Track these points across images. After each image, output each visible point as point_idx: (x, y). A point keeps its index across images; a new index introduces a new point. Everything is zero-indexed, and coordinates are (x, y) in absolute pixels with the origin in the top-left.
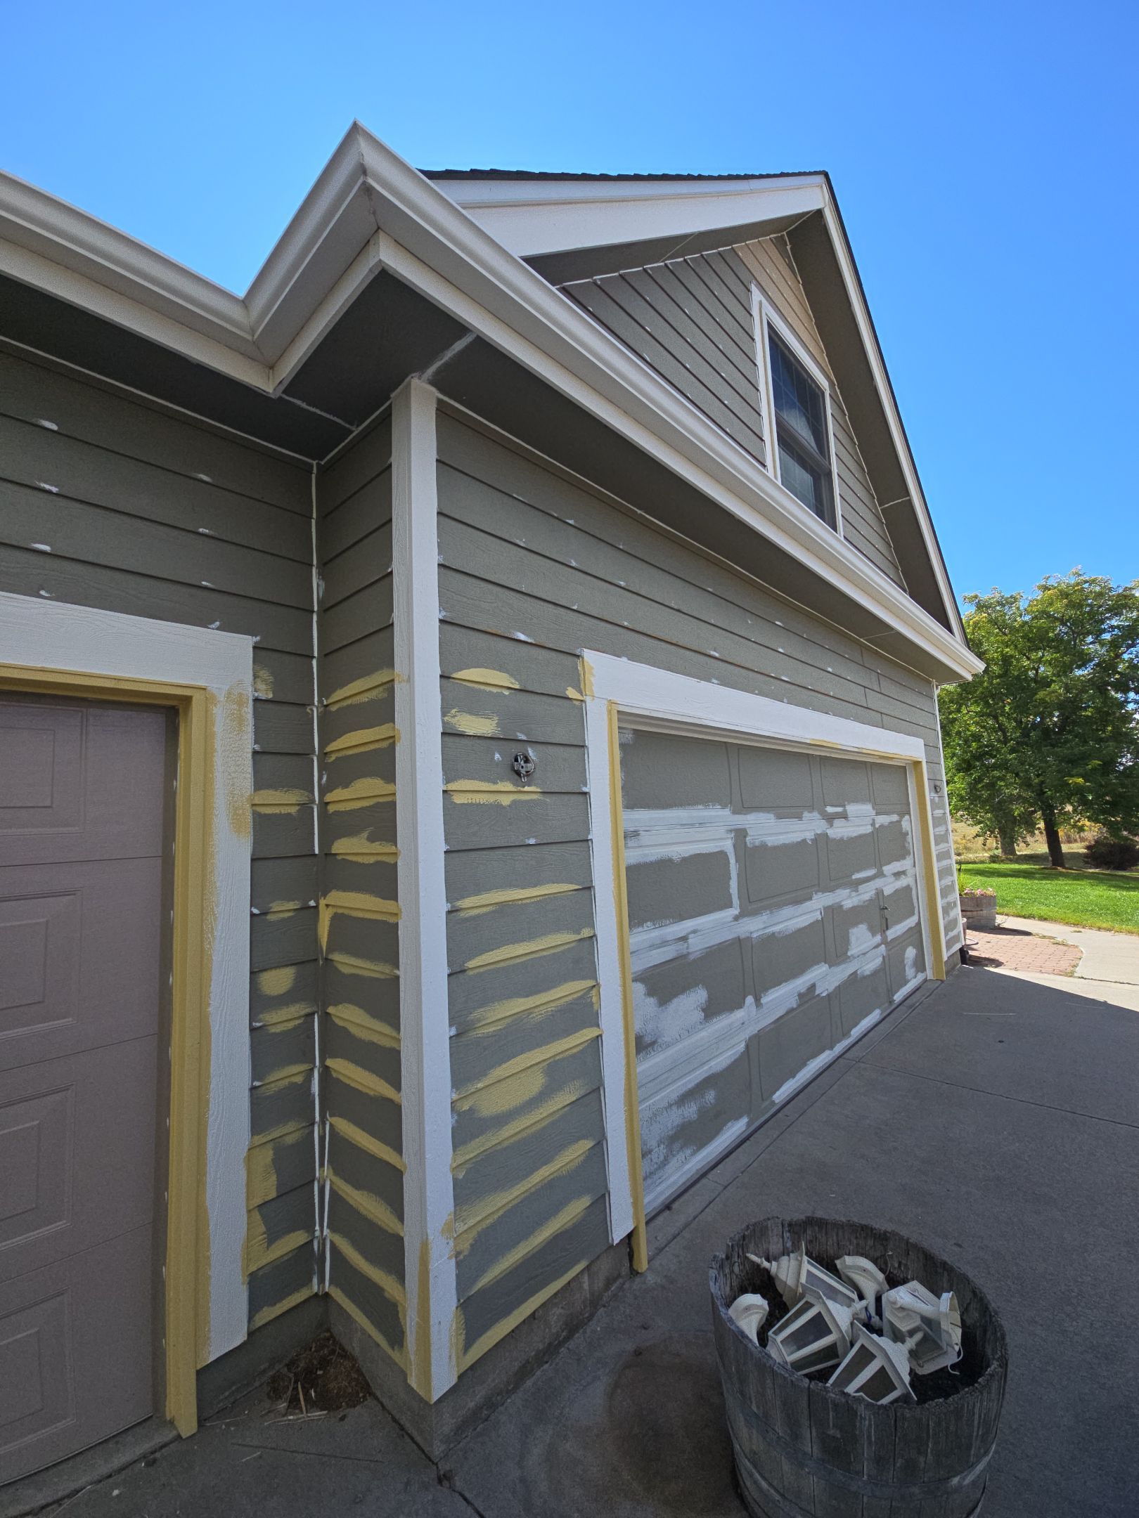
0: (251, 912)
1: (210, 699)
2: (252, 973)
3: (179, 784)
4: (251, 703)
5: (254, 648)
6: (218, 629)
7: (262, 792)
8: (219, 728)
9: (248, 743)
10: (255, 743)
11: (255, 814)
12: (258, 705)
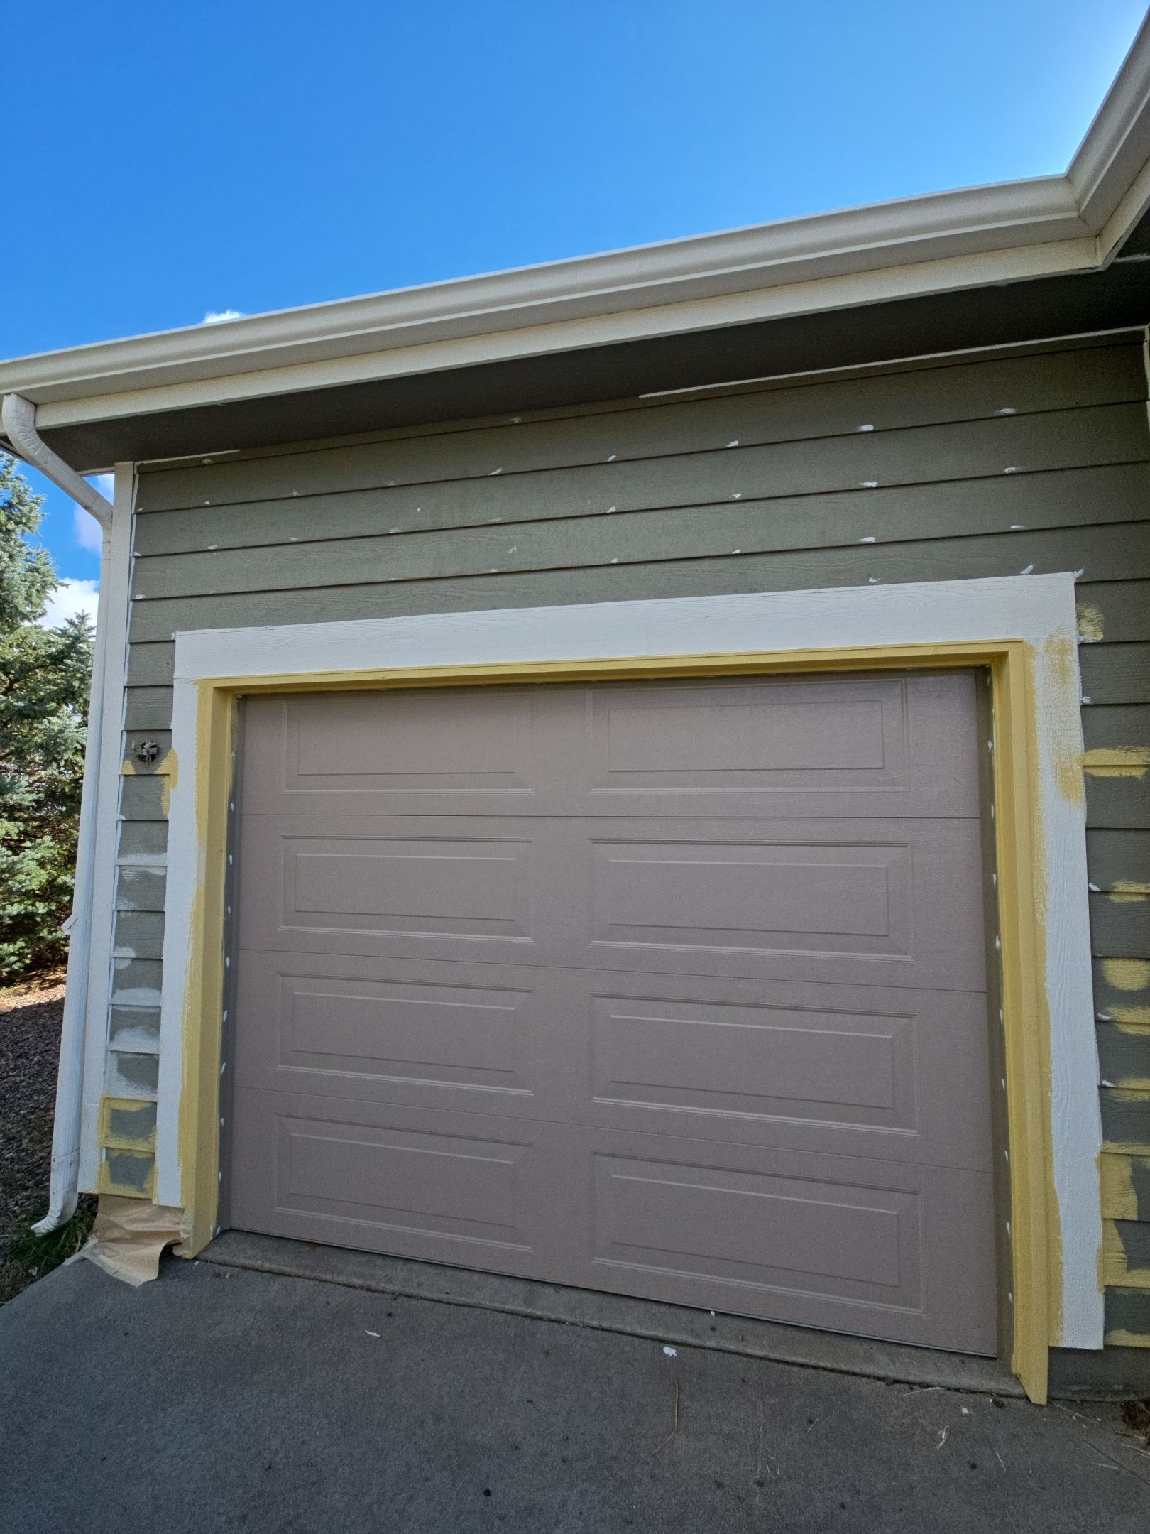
0: (1089, 888)
1: (1027, 651)
2: (1094, 957)
3: (996, 745)
4: (1076, 649)
5: (1077, 584)
6: (1032, 573)
7: (1095, 751)
8: (1038, 683)
9: (1075, 695)
10: (1083, 695)
11: (1086, 775)
12: (1085, 650)
